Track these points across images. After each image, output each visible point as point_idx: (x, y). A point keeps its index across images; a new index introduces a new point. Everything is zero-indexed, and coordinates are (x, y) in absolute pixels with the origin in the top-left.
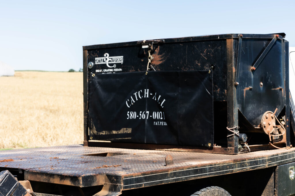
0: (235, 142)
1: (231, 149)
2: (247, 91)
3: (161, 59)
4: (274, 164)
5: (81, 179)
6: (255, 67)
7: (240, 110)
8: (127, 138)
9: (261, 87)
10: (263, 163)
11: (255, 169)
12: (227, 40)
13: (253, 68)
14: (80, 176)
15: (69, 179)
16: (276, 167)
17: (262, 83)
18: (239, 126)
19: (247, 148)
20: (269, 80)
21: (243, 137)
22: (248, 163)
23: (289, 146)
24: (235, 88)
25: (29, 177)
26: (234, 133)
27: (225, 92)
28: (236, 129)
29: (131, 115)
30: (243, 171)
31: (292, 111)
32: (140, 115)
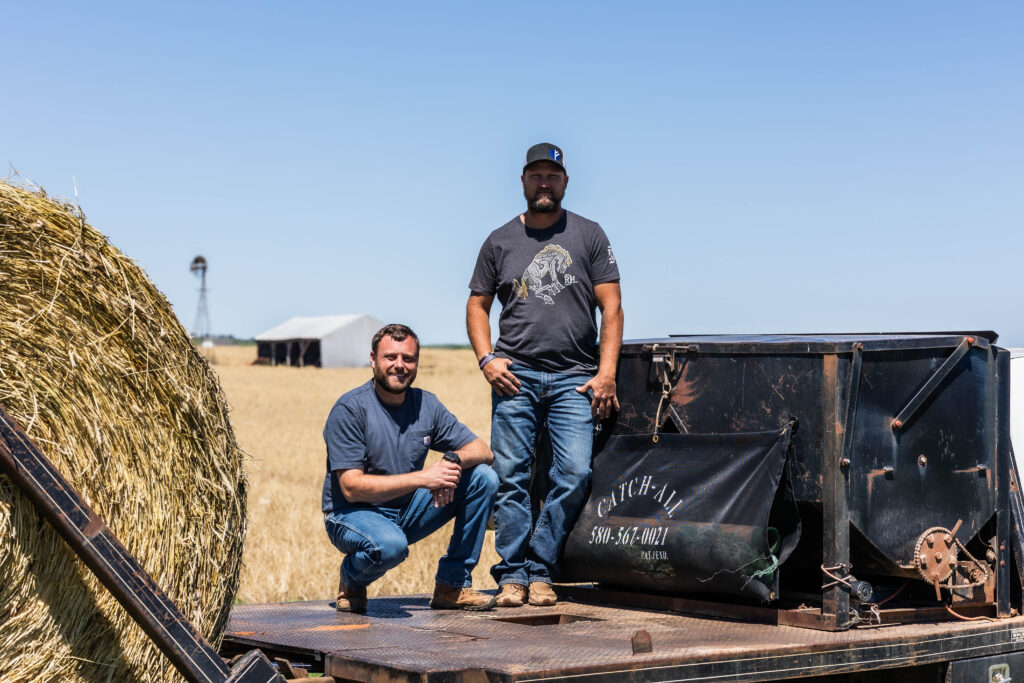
0: (841, 600)
1: (829, 618)
2: (876, 480)
3: (691, 391)
4: (938, 656)
5: (425, 678)
6: (901, 419)
7: (856, 524)
8: (572, 584)
9: (922, 470)
10: (901, 654)
11: (877, 668)
12: (825, 357)
13: (896, 422)
14: (423, 673)
15: (406, 678)
16: (945, 665)
17: (926, 456)
18: (851, 561)
19: (874, 616)
20: (946, 450)
21: (859, 587)
22: (854, 653)
23: (1008, 612)
24: (843, 476)
25: (333, 669)
26: (835, 580)
27: (818, 480)
28: (840, 571)
29: (600, 535)
30: (838, 671)
31: (1018, 526)
32: (620, 535)
